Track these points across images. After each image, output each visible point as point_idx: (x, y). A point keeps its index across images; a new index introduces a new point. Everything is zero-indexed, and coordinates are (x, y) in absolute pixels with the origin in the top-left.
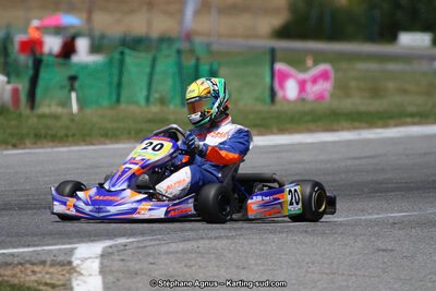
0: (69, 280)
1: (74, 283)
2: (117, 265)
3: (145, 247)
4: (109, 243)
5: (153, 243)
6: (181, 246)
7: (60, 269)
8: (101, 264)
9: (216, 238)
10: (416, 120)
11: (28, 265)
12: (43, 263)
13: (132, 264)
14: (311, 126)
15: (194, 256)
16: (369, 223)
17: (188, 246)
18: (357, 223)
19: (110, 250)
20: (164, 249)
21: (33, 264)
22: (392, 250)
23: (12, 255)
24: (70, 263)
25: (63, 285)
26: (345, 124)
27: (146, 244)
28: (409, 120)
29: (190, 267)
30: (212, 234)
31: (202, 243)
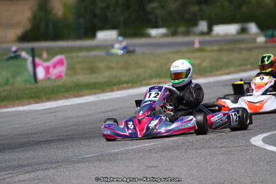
3: (4, 179)
5: (8, 176)
6: (27, 176)
9: (46, 169)
10: (130, 85)
14: (66, 94)
15: (37, 181)
16: (134, 151)
17: (31, 175)
18: (127, 152)
20: (17, 179)
22: (157, 167)
26: (86, 92)
27: (5, 177)
28: (125, 85)
30: (42, 167)
31: (38, 173)
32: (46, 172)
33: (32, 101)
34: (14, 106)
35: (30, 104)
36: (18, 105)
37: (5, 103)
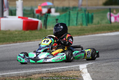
0: (81, 74)
1: (83, 76)
2: (92, 70)
3: (97, 65)
4: (87, 64)
5: (99, 63)
6: (107, 64)
7: (77, 72)
8: (88, 70)
9: (115, 61)
11: (68, 71)
12: (72, 70)
13: (96, 69)
15: (111, 66)
17: (109, 64)
19: (89, 66)
20: (102, 65)
21: (70, 71)
23: (63, 69)
24: (79, 70)
25: (80, 76)
27: (97, 64)
29: (112, 69)
30: (113, 60)
31: (112, 63)
32: (115, 62)
33: (109, 31)
34: (101, 33)
35: (108, 32)
36: (103, 33)
37: (97, 32)
